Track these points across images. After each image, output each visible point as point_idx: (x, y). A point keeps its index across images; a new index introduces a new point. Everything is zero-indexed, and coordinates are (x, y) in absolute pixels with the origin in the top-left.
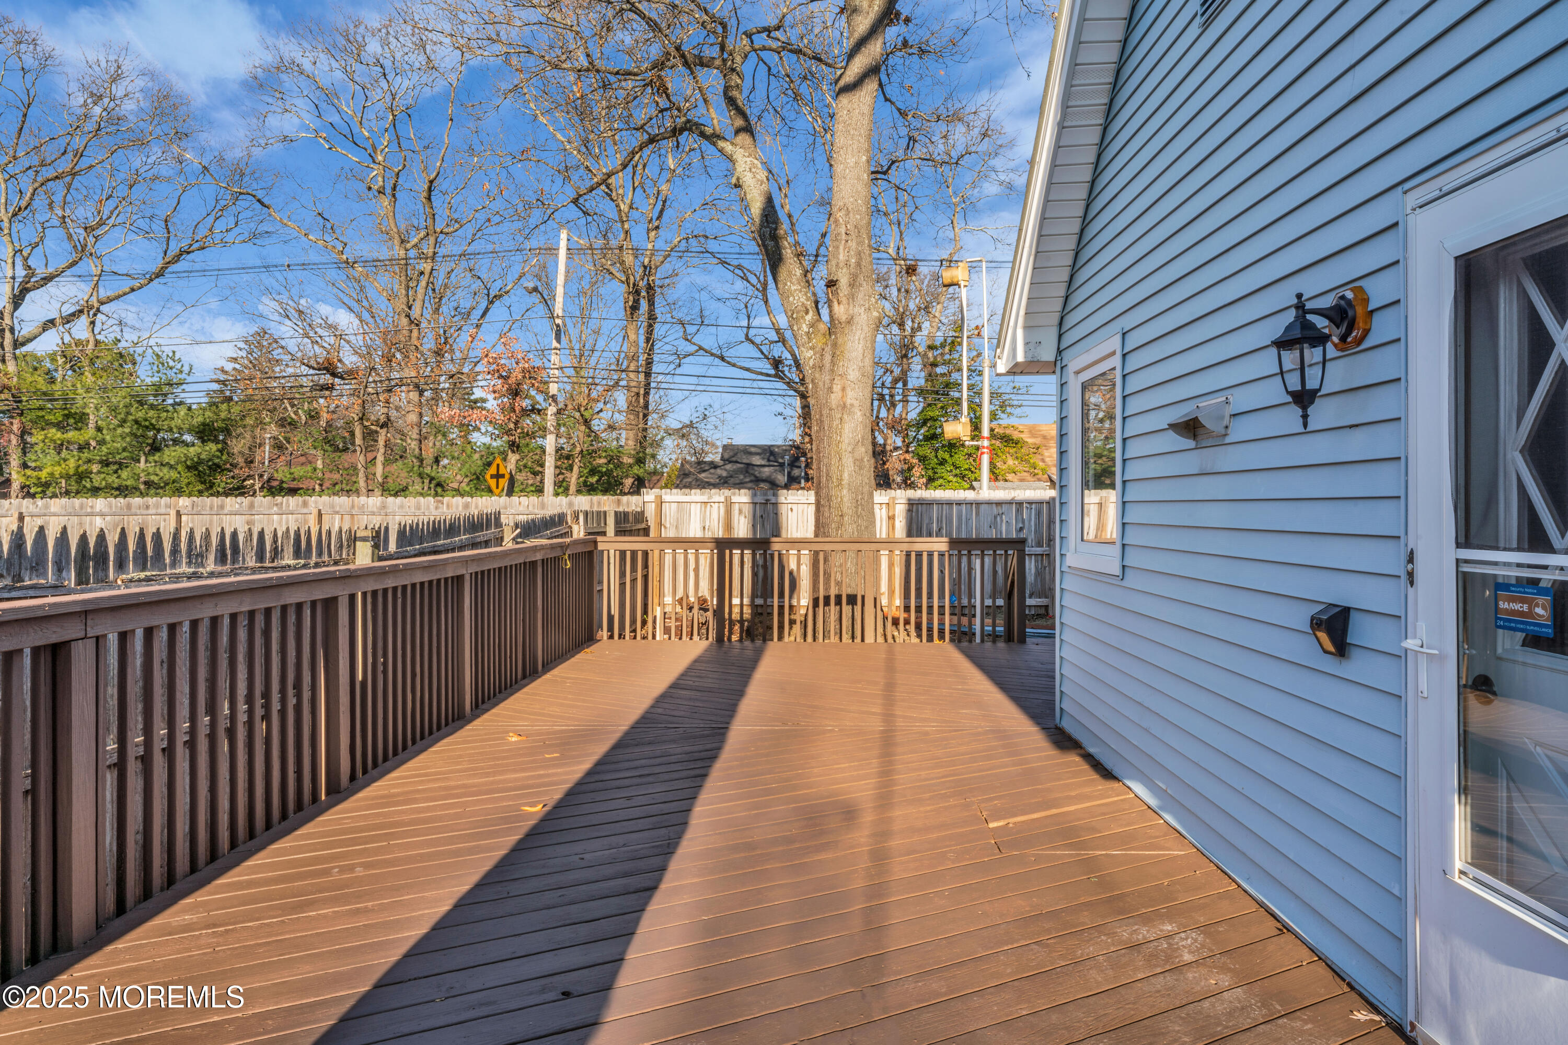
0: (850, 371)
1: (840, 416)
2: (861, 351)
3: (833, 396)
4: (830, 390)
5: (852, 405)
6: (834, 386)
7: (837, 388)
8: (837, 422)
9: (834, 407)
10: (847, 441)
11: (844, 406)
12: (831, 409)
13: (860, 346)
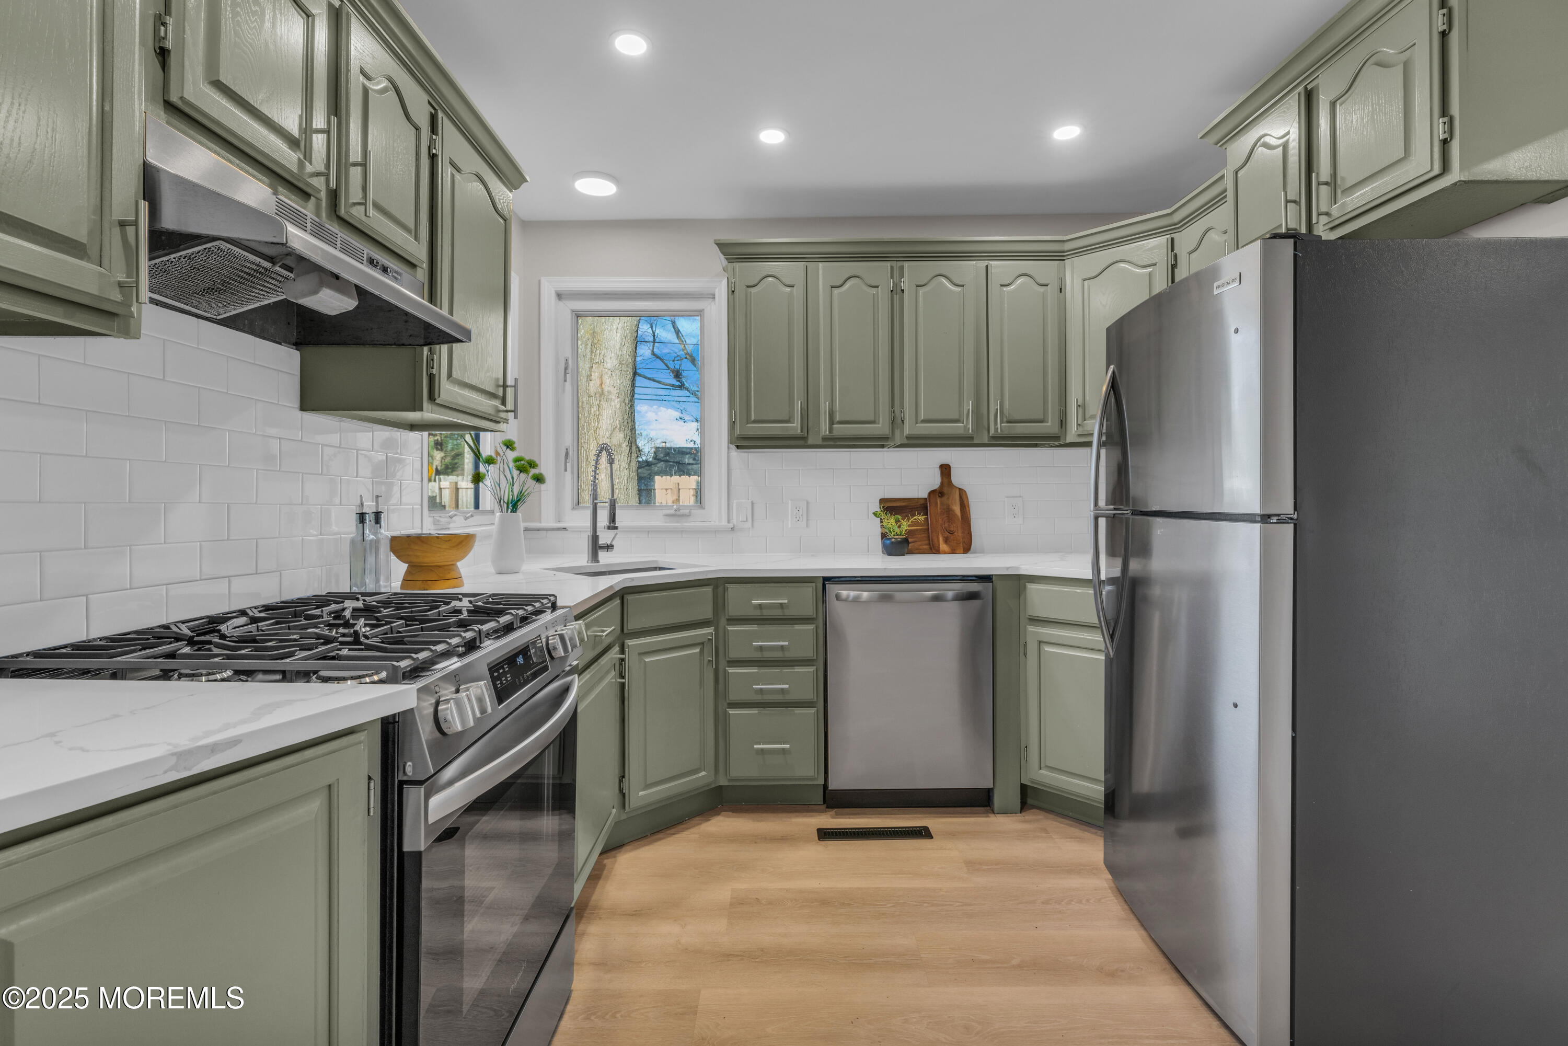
0: (607, 359)
1: (598, 402)
2: (618, 340)
3: (592, 383)
4: (589, 379)
5: (609, 392)
6: (593, 374)
7: (595, 375)
8: (595, 408)
9: (592, 394)
10: (604, 427)
11: (602, 393)
12: (590, 396)
13: (619, 335)
